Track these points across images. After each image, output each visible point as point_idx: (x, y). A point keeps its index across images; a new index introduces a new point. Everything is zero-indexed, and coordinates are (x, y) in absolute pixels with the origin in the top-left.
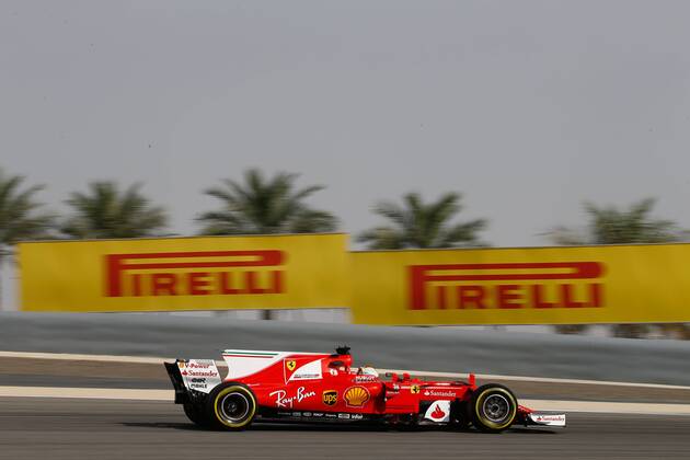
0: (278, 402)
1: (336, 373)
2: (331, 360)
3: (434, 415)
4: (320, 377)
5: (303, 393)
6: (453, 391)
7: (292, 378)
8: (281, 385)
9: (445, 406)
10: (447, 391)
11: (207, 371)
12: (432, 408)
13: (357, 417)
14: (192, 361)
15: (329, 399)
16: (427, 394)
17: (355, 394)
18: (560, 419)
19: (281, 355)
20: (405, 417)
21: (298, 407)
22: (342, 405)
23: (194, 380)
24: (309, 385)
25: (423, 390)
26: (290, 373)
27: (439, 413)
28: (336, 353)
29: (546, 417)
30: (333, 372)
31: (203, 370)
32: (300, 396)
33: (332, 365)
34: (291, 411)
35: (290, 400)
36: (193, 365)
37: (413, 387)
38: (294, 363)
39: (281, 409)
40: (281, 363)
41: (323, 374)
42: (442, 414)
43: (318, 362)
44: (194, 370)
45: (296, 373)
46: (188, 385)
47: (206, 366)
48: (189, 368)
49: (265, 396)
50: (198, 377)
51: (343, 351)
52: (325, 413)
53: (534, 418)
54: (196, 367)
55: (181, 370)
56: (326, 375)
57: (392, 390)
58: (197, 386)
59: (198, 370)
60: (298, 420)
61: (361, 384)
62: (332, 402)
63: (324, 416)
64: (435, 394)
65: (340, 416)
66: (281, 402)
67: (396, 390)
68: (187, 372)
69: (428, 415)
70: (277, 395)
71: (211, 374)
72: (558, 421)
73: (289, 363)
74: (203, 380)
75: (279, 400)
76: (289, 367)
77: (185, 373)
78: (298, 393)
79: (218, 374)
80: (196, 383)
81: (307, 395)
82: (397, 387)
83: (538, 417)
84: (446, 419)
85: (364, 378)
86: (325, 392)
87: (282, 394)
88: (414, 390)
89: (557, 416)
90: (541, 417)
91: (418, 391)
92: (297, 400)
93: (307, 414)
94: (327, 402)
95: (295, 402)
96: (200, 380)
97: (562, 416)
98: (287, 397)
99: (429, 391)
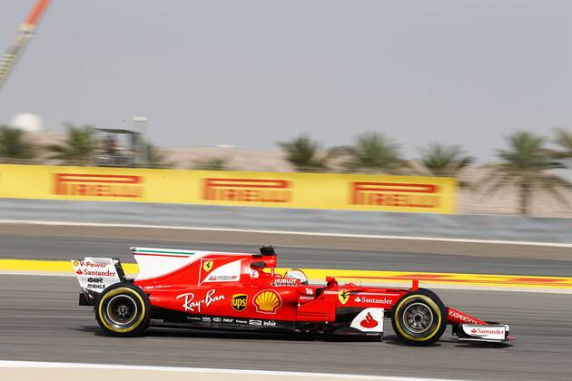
0: (185, 306)
1: (257, 275)
2: (252, 261)
3: (363, 324)
4: (238, 279)
5: (213, 297)
6: (388, 298)
7: (206, 280)
8: (192, 287)
9: (378, 314)
10: (382, 298)
11: (104, 270)
12: (362, 316)
13: (269, 324)
14: (87, 259)
15: (238, 303)
16: (358, 300)
17: (266, 300)
18: (498, 332)
19: (198, 255)
20: (321, 325)
21: (207, 312)
22: (251, 311)
23: (90, 280)
24: (220, 288)
25: (352, 298)
26: (205, 274)
27: (370, 322)
28: (259, 253)
29: (483, 328)
30: (254, 274)
31: (99, 269)
32: (209, 300)
33: (253, 267)
34: (200, 315)
35: (198, 304)
36: (88, 264)
37: (340, 293)
38: (211, 264)
39: (189, 313)
40: (197, 263)
41: (241, 276)
42: (374, 324)
43: (238, 263)
44: (90, 269)
45: (212, 274)
46: (84, 285)
47: (102, 265)
48: (84, 267)
49: (170, 299)
50: (93, 277)
51: (268, 252)
52: (235, 318)
53: (467, 329)
54: (92, 265)
55: (77, 269)
56: (244, 277)
57: (306, 295)
58: (94, 286)
59: (95, 269)
60: (208, 325)
61: (276, 289)
62: (241, 308)
63: (234, 322)
64: (368, 301)
65: (251, 322)
66: (188, 305)
67: (310, 295)
68: (82, 271)
69: (356, 324)
70: (184, 298)
71: (109, 274)
72: (495, 334)
73: (206, 263)
74: (101, 280)
75: (186, 303)
76: (206, 268)
77: (80, 272)
78: (208, 296)
79: (117, 275)
80: (93, 283)
81: (217, 298)
82: (310, 292)
83: (472, 328)
84: (379, 328)
85: (284, 281)
86: (234, 296)
87: (190, 297)
88: (343, 295)
89: (495, 329)
90: (476, 328)
91: (348, 297)
92: (205, 304)
93: (217, 320)
94: (236, 307)
95: (203, 305)
96: (97, 280)
97: (502, 329)
98: (194, 301)
99: (361, 297)
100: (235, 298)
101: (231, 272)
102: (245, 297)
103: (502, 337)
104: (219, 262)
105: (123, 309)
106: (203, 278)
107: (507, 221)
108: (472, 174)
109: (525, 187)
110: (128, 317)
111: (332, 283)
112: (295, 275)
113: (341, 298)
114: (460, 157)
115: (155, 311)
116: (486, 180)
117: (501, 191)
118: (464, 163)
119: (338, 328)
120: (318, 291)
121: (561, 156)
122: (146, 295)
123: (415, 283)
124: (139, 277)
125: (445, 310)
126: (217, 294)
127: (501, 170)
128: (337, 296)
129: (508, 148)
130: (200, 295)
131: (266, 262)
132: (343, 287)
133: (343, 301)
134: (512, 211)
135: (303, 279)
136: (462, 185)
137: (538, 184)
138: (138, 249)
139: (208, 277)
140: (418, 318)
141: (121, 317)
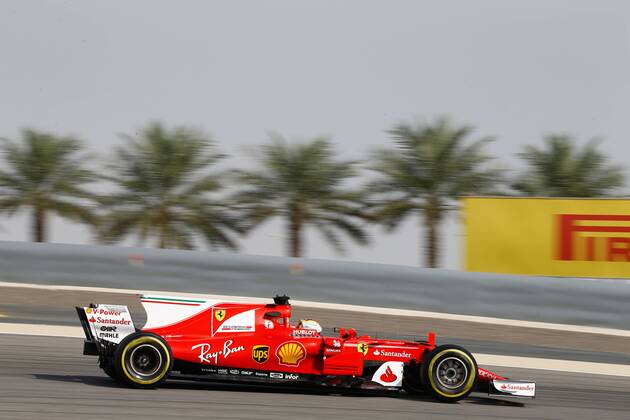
0: (201, 357)
1: (272, 326)
2: (266, 311)
3: (383, 378)
4: (253, 330)
5: (231, 348)
6: (408, 351)
7: (220, 330)
8: (207, 338)
9: (397, 368)
10: (401, 351)
11: (119, 318)
12: (382, 370)
13: (291, 377)
14: (101, 307)
15: (259, 355)
16: (377, 353)
17: (290, 352)
18: (528, 388)
19: (210, 301)
20: (347, 379)
21: (225, 364)
22: (274, 363)
23: (103, 328)
24: (238, 338)
25: (371, 350)
26: (218, 324)
27: (390, 377)
28: (273, 303)
29: (512, 385)
30: (269, 324)
31: (114, 317)
32: (227, 351)
33: (267, 317)
34: (217, 367)
35: (215, 355)
36: (102, 311)
37: (359, 345)
38: (224, 313)
39: (205, 365)
40: (208, 312)
41: (256, 326)
42: (393, 378)
43: (251, 313)
44: (104, 317)
45: (226, 324)
46: (97, 334)
47: (117, 313)
48: (98, 315)
49: (186, 350)
50: (107, 325)
51: (281, 301)
52: (254, 371)
53: (498, 386)
54: (106, 313)
55: (89, 316)
56: (260, 328)
57: (333, 347)
58: (107, 335)
59: (109, 317)
60: (224, 377)
61: (298, 340)
62: (263, 360)
63: (254, 375)
64: (387, 354)
65: (272, 375)
66: (204, 356)
67: (337, 348)
68: (96, 318)
69: (376, 378)
70: (200, 348)
71: (123, 322)
72: (526, 390)
73: (218, 312)
74: (114, 329)
75: (203, 354)
76: (218, 317)
77: (92, 320)
78: (225, 347)
79: (131, 323)
80: (106, 332)
81: (235, 350)
82: (338, 344)
83: (502, 385)
84: (398, 383)
85: (303, 332)
86: (255, 347)
87: (206, 348)
88: (362, 348)
89: (525, 385)
90: (506, 385)
91: (367, 350)
92: (222, 355)
93: (234, 372)
94: (257, 359)
95: (220, 357)
96: (110, 329)
97: (532, 385)
98: (211, 352)
99: (380, 350)
100: (256, 350)
101: (245, 322)
102: (265, 349)
103: (533, 393)
104: (233, 310)
105: (145, 360)
106: (215, 330)
110: (144, 370)
113: (360, 351)
123: (431, 335)
126: (235, 345)
128: (356, 348)
130: (217, 344)
131: (280, 311)
133: (363, 354)
138: (147, 294)
139: (221, 327)
140: (451, 373)
141: (143, 367)
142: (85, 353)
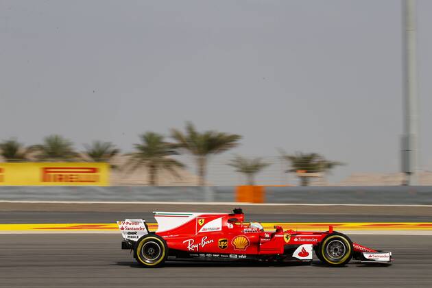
0: (189, 247)
1: (232, 226)
2: (228, 218)
4: (220, 229)
5: (206, 241)
6: (315, 238)
7: (201, 231)
8: (192, 236)
9: (309, 248)
10: (311, 238)
11: (138, 226)
12: (299, 250)
13: (242, 257)
14: (127, 220)
15: (222, 245)
16: (296, 240)
17: (240, 241)
18: (386, 257)
19: (195, 215)
20: (275, 256)
21: (202, 250)
22: (231, 249)
23: (129, 233)
24: (210, 235)
25: (293, 238)
26: (200, 227)
27: (304, 253)
28: (233, 213)
29: (376, 254)
30: (230, 226)
31: (135, 226)
32: (203, 243)
33: (229, 221)
34: (199, 253)
35: (197, 246)
36: (127, 223)
37: (285, 236)
38: (203, 220)
39: (191, 252)
40: (194, 221)
41: (222, 227)
42: (307, 254)
43: (220, 219)
44: (129, 226)
45: (204, 227)
46: (125, 236)
47: (137, 223)
48: (125, 225)
49: (179, 243)
50: (131, 231)
51: (238, 211)
52: (220, 254)
53: (366, 256)
54: (130, 224)
55: (120, 226)
56: (224, 228)
57: (265, 238)
58: (132, 237)
59: (132, 226)
60: (203, 259)
61: (245, 234)
62: (224, 247)
63: (220, 256)
64: (302, 240)
65: (231, 256)
66: (191, 247)
67: (267, 238)
68: (124, 228)
69: (296, 255)
70: (188, 242)
71: (141, 229)
72: (384, 258)
73: (200, 220)
74: (135, 233)
75: (189, 245)
76: (200, 223)
77: (122, 229)
78: (202, 241)
79: (145, 229)
80: (131, 235)
81: (208, 242)
82: (267, 236)
83: (369, 255)
84: (310, 257)
85: (250, 230)
86: (220, 240)
87: (191, 242)
88: (287, 237)
89: (383, 255)
90: (371, 255)
91: (290, 238)
93: (209, 255)
94: (221, 247)
95: (200, 247)
96: (133, 233)
97: (388, 254)
98: (194, 244)
99: (298, 238)
101: (216, 225)
102: (226, 241)
103: (388, 259)
104: (208, 219)
105: (151, 250)
106: (198, 231)
107: (142, 189)
108: (119, 160)
109: (153, 167)
110: (155, 255)
111: (279, 230)
112: (256, 225)
113: (286, 239)
114: (112, 149)
115: (171, 251)
116: (128, 164)
117: (138, 170)
118: (114, 153)
119: (285, 257)
120: (272, 235)
121: (175, 146)
122: (165, 241)
123: (331, 228)
124: (158, 231)
125: (351, 244)
126: (208, 239)
127: (137, 157)
128: (283, 238)
129: (142, 143)
130: (198, 240)
131: (238, 218)
132: (286, 232)
133: (287, 241)
134: (146, 183)
135: (261, 228)
136: (113, 167)
137: (161, 165)
138: (157, 213)
139: (202, 229)
140: (336, 250)
141: (150, 255)
142: (123, 248)
